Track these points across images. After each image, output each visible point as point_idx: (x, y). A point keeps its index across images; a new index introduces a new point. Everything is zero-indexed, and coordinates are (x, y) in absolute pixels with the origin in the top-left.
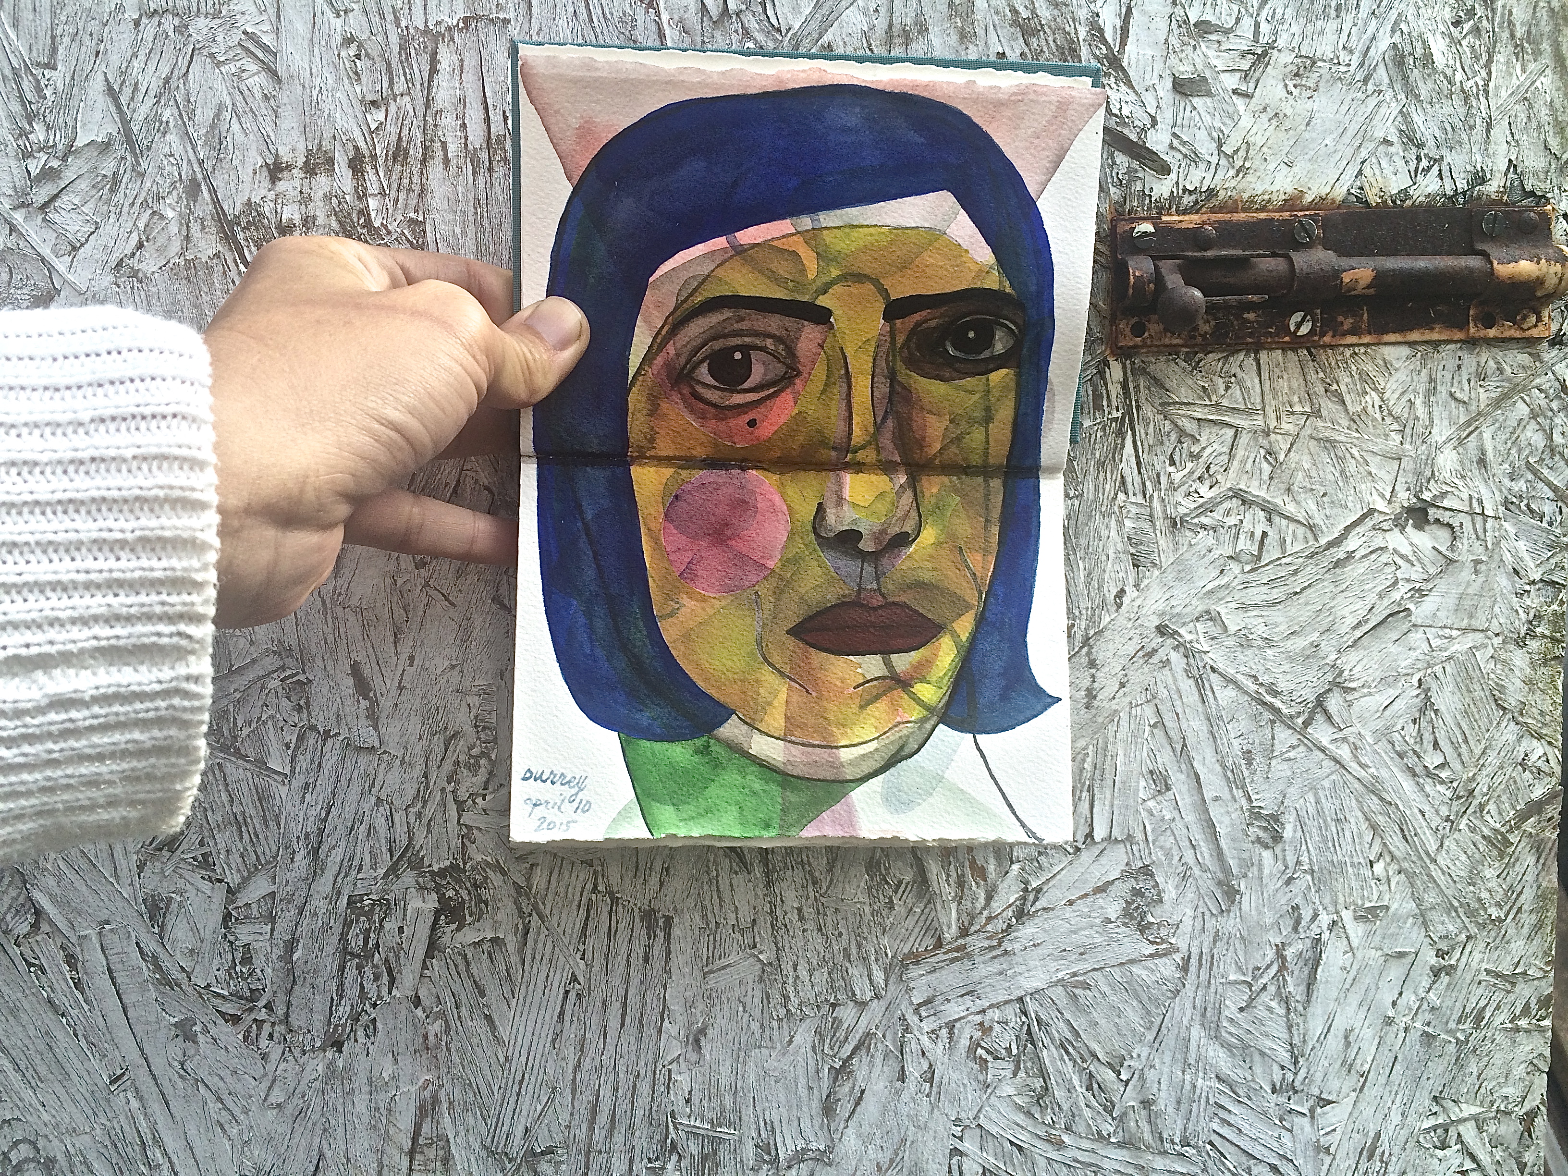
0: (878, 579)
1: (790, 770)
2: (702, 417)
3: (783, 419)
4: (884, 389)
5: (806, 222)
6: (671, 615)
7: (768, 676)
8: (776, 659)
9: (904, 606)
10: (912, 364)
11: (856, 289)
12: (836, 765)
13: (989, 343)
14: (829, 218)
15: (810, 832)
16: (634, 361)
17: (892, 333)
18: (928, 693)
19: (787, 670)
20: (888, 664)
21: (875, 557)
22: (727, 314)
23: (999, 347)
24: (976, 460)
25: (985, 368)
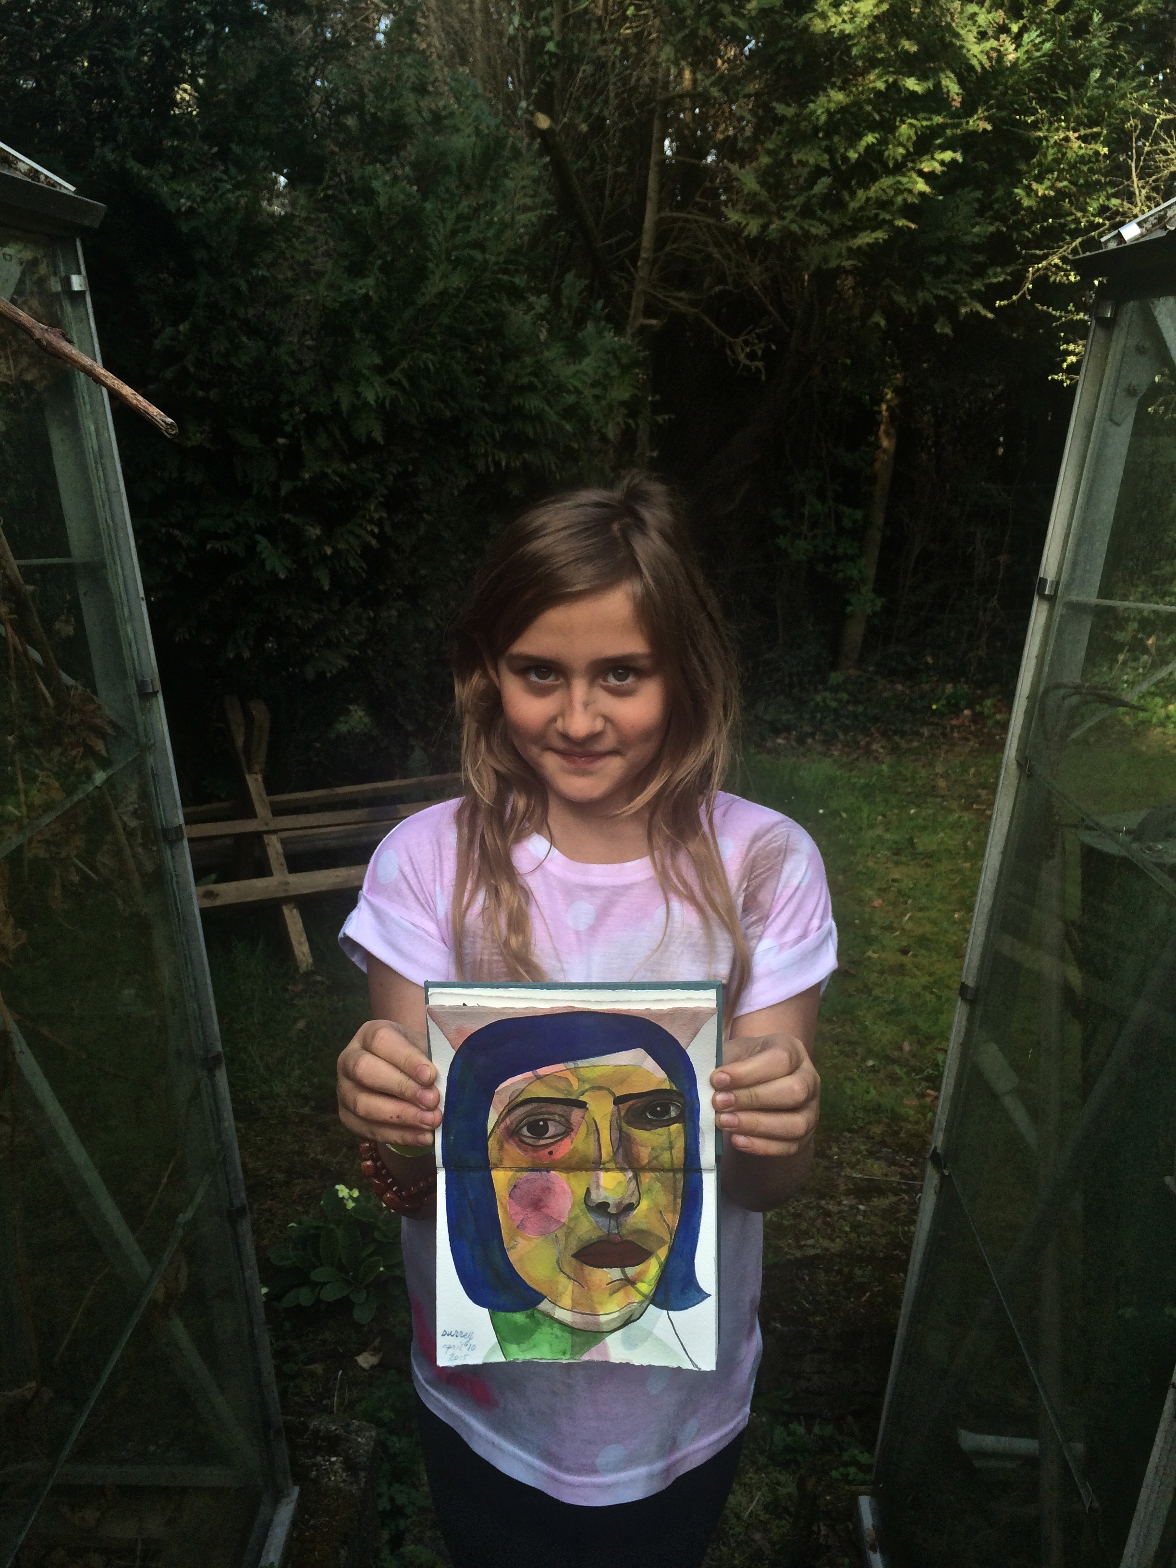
0: (618, 1227)
1: (574, 1326)
2: (525, 1150)
3: (566, 1151)
4: (616, 1135)
5: (571, 1065)
6: (513, 1248)
7: (562, 1279)
8: (567, 1269)
9: (633, 1243)
10: (629, 1123)
11: (598, 1093)
12: (598, 1324)
13: (668, 1112)
14: (581, 1063)
15: (586, 1357)
16: (490, 1126)
17: (619, 1111)
18: (645, 1287)
19: (572, 1276)
20: (624, 1273)
21: (616, 1217)
22: (534, 1105)
23: (673, 1114)
24: (667, 1166)
25: (668, 1123)
